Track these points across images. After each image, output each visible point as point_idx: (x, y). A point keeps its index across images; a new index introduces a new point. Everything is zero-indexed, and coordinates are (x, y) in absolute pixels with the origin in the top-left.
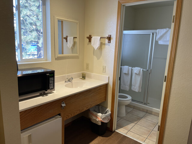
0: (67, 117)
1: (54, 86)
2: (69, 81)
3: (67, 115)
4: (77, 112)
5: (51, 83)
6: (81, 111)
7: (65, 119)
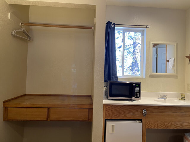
0: (149, 127)
1: (139, 96)
2: (162, 98)
3: (149, 124)
4: (162, 126)
5: (137, 93)
6: (167, 127)
7: (147, 127)
